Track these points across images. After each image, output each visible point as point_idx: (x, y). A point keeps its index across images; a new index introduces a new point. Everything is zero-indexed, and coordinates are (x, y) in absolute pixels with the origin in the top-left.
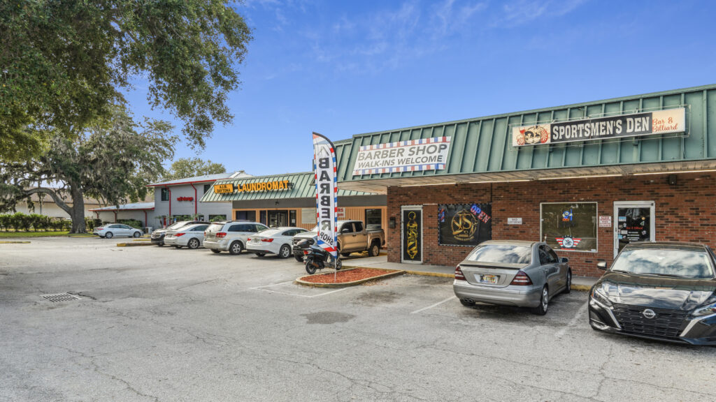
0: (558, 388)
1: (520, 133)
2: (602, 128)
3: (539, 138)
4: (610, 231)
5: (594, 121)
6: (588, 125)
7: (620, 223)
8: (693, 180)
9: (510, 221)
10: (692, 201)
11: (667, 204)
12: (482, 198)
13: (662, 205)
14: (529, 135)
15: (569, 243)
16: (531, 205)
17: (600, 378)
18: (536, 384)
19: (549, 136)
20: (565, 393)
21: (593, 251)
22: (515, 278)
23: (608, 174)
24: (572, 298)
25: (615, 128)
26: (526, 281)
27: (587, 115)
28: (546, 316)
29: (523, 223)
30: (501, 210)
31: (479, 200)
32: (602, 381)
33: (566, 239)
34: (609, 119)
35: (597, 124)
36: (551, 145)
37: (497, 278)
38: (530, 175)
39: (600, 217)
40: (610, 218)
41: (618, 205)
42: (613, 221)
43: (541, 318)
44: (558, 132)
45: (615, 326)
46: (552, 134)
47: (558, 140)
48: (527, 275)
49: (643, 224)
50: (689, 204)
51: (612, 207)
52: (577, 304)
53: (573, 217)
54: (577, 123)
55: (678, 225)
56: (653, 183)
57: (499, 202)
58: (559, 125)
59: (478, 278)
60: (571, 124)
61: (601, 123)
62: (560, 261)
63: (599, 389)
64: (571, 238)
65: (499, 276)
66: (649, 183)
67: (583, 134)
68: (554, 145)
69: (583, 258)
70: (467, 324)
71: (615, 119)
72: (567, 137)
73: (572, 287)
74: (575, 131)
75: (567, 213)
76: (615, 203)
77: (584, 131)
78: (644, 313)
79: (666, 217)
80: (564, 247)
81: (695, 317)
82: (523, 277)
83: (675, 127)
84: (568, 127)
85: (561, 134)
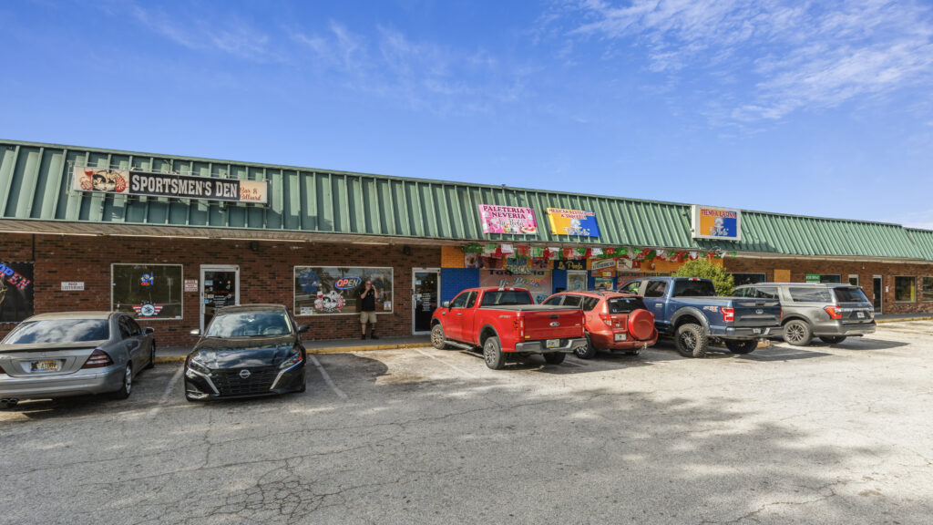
0: (165, 471)
1: (84, 175)
2: (191, 187)
3: (114, 186)
4: (196, 295)
5: (183, 178)
6: (175, 180)
7: (207, 287)
8: (270, 247)
9: (65, 286)
10: (270, 266)
11: (250, 268)
12: (17, 254)
13: (246, 269)
14: (100, 179)
15: (149, 310)
16: (99, 266)
17: (207, 446)
18: (137, 476)
19: (128, 185)
20: (173, 473)
21: (178, 318)
22: (89, 360)
23: (195, 235)
24: (158, 372)
25: (204, 189)
26: (105, 361)
27: (174, 170)
28: (129, 399)
29: (86, 288)
30: (50, 272)
31: (10, 257)
32: (209, 449)
33: (146, 306)
34: (199, 179)
35: (185, 182)
36: (129, 196)
37: (60, 363)
38: (98, 229)
39: (186, 281)
40: (196, 282)
41: (205, 268)
42: (199, 285)
43: (123, 403)
44: (139, 182)
45: (214, 393)
46: (131, 183)
47: (139, 191)
48: (105, 353)
49: (228, 287)
50: (267, 268)
51: (198, 270)
52: (165, 378)
53: (154, 280)
54: (163, 176)
55: (259, 288)
56: (239, 248)
57: (47, 260)
58: (141, 175)
59: (27, 368)
60: (155, 176)
61: (190, 182)
62: (144, 332)
63: (207, 457)
64: (152, 304)
65: (63, 361)
66: (233, 248)
67: (170, 190)
68: (134, 197)
69: (166, 327)
70: (11, 433)
71: (205, 180)
72: (151, 190)
73: (156, 360)
74: (160, 185)
75: (147, 276)
76: (202, 266)
77: (170, 187)
78: (241, 374)
79: (249, 280)
80: (143, 316)
81: (281, 369)
82: (100, 357)
83: (259, 199)
84: (151, 178)
85: (143, 185)
